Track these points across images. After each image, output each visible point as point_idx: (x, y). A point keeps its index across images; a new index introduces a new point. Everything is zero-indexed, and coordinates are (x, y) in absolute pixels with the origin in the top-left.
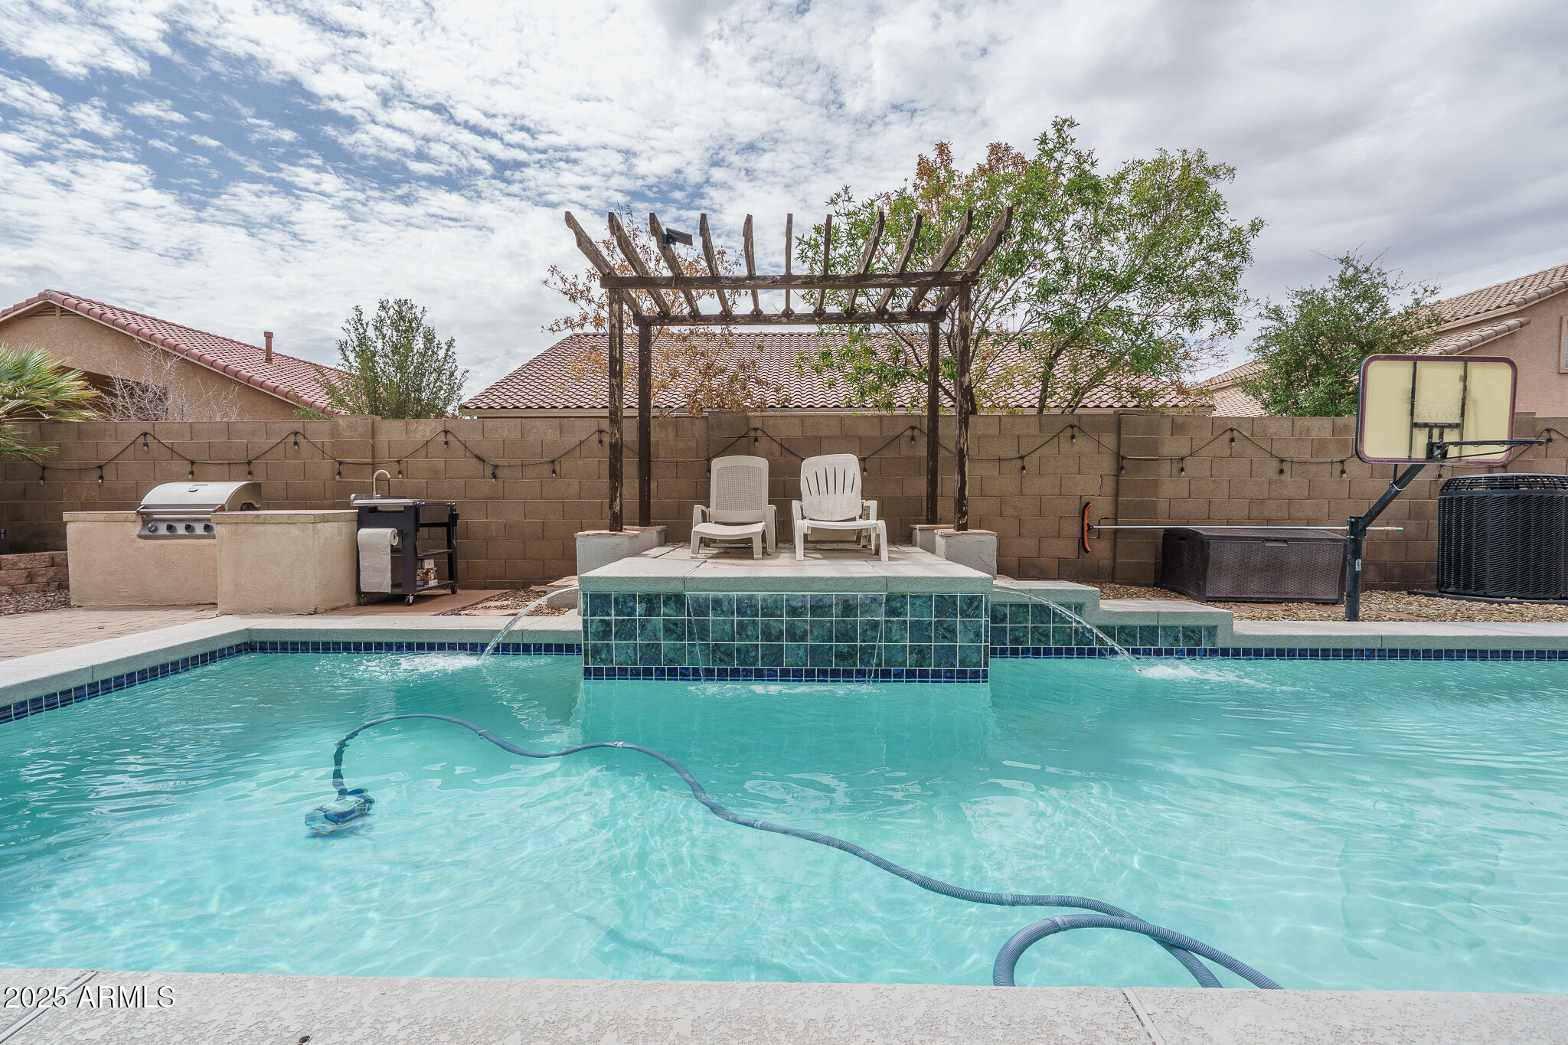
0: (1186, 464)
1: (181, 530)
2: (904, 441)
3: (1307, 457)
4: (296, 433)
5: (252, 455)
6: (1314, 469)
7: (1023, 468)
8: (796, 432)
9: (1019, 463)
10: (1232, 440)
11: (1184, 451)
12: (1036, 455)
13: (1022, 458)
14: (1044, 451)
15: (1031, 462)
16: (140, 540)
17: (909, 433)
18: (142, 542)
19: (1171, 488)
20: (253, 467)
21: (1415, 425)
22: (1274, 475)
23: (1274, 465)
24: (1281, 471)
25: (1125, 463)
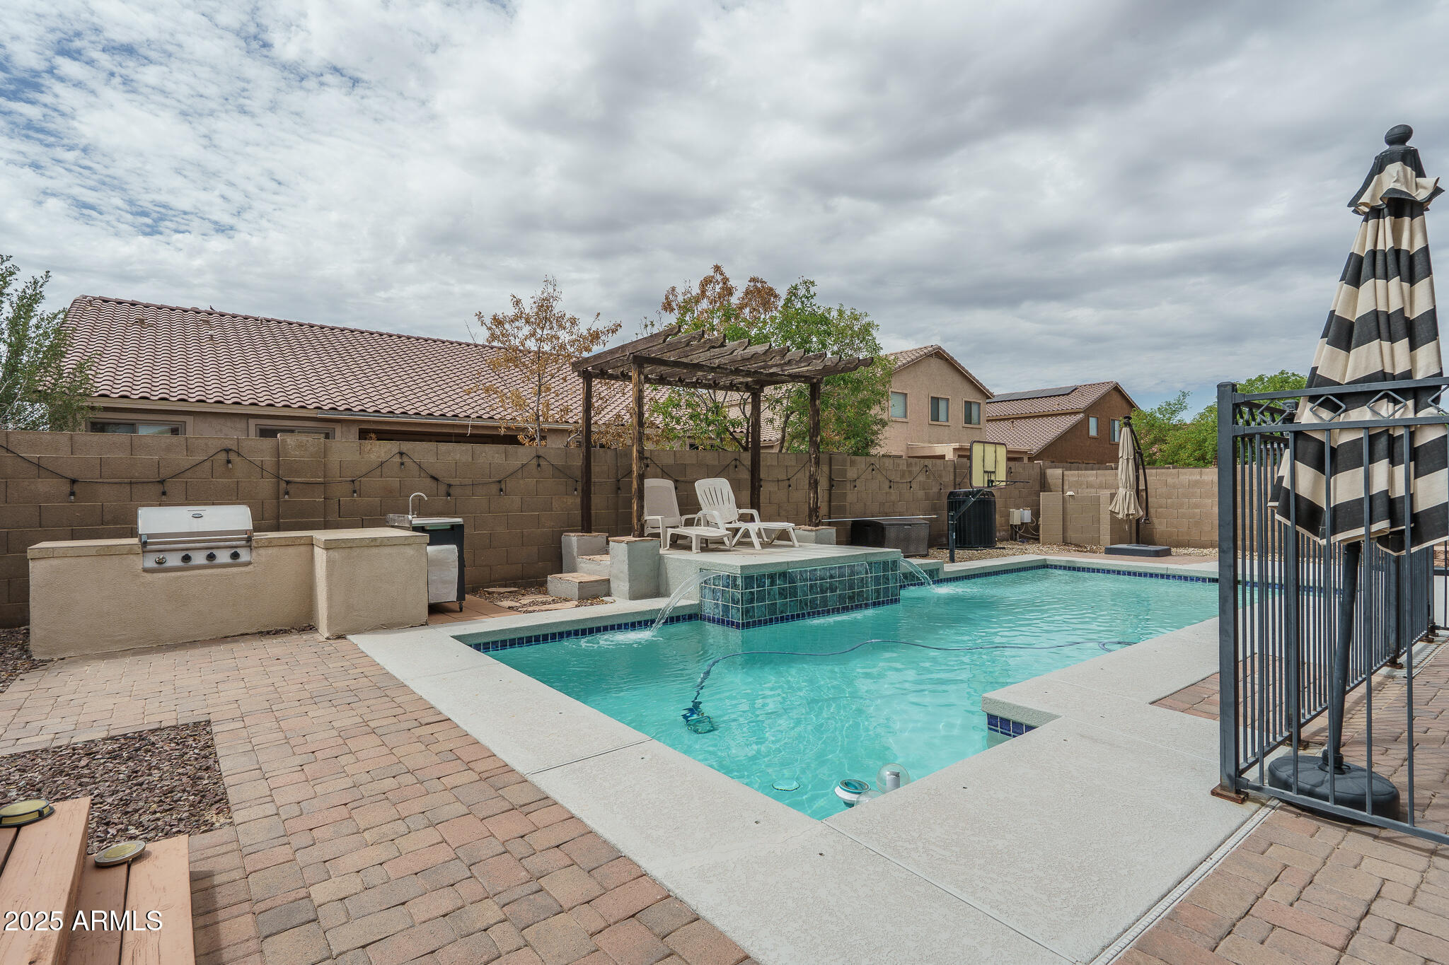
0: (857, 483)
1: (199, 558)
2: (731, 467)
3: (898, 479)
4: (227, 451)
5: (165, 473)
6: (901, 485)
7: (790, 486)
8: (670, 461)
9: (787, 483)
10: (873, 470)
11: (855, 476)
12: (795, 478)
13: (789, 480)
14: (799, 475)
15: (793, 482)
16: (145, 574)
17: (734, 462)
18: (148, 576)
19: (851, 497)
20: (168, 486)
21: (985, 472)
22: (888, 490)
23: (887, 484)
24: (890, 487)
25: (834, 483)
